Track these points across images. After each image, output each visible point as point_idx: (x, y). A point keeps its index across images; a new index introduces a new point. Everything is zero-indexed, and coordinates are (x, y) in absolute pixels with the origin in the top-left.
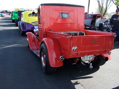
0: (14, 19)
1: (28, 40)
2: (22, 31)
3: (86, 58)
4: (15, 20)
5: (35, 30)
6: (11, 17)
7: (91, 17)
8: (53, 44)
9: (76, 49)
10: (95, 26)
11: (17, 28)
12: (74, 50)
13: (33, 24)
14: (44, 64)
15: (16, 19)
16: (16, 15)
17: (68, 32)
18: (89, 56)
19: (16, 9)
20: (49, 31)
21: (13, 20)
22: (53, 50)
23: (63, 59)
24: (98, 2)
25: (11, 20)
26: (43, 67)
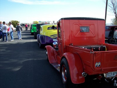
0: (33, 31)
1: (47, 53)
2: (41, 44)
3: (109, 75)
4: (33, 33)
5: (54, 44)
6: (30, 30)
7: (109, 29)
8: (74, 59)
9: (99, 66)
10: (114, 38)
11: (36, 40)
12: (97, 66)
13: (52, 37)
14: (65, 80)
15: (35, 32)
16: (35, 28)
17: (89, 46)
18: (112, 73)
19: (34, 22)
20: (70, 45)
21: (32, 33)
22: (74, 66)
23: (85, 76)
24: (115, 14)
25: (30, 32)
26: (63, 82)
